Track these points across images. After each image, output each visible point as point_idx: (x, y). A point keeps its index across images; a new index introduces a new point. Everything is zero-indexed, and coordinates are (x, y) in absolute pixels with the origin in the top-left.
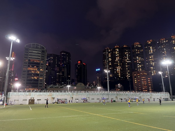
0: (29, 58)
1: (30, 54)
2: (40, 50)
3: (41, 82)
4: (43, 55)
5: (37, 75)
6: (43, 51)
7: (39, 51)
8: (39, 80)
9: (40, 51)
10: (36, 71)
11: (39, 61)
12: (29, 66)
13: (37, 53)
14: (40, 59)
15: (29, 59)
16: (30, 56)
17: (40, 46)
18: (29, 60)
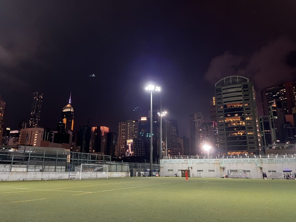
0: (224, 102)
1: (224, 96)
2: (239, 85)
3: (252, 141)
4: (246, 93)
5: (243, 128)
6: (245, 86)
7: (237, 87)
8: (247, 137)
9: (240, 87)
10: (239, 122)
11: (241, 104)
12: (226, 116)
13: (234, 92)
14: (242, 100)
15: (224, 104)
16: (224, 100)
17: (239, 78)
18: (225, 106)
